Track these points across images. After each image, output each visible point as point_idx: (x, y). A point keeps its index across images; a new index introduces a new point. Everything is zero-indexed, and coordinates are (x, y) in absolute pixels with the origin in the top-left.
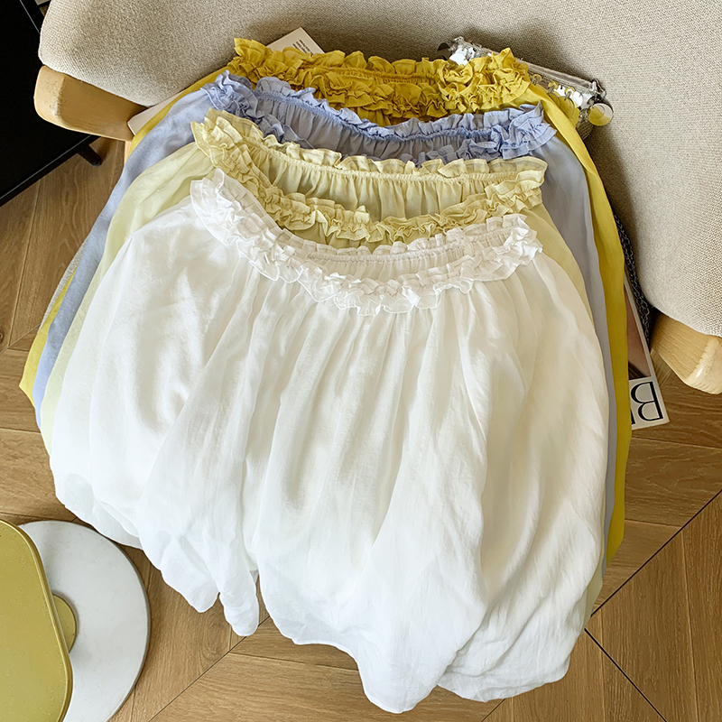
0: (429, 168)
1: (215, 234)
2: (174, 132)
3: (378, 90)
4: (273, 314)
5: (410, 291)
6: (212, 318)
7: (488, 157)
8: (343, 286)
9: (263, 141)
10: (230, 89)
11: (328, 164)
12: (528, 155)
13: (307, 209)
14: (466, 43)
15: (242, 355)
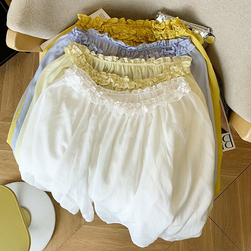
0: (150, 61)
1: (74, 88)
2: (57, 50)
3: (131, 33)
5: (144, 107)
6: (74, 118)
7: (171, 56)
8: (121, 105)
9: (90, 54)
10: (77, 34)
11: (114, 61)
12: (185, 55)
13: (107, 77)
14: (162, 14)
15: (86, 131)
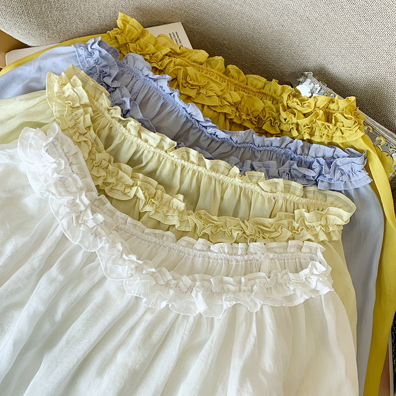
0: (250, 178)
1: (32, 182)
2: (38, 75)
3: (227, 96)
4: (61, 278)
5: (200, 294)
7: (305, 182)
8: (139, 269)
9: (109, 110)
10: (97, 54)
11: (162, 148)
12: (340, 192)
13: (131, 182)
14: (314, 79)
15: (20, 305)
